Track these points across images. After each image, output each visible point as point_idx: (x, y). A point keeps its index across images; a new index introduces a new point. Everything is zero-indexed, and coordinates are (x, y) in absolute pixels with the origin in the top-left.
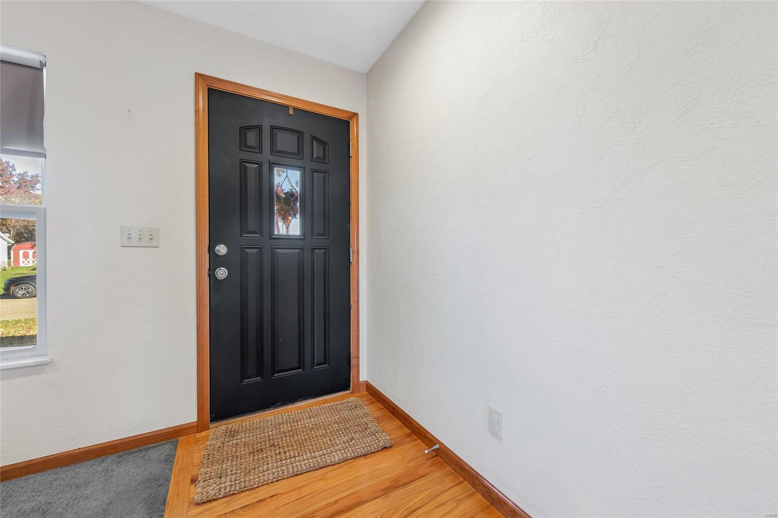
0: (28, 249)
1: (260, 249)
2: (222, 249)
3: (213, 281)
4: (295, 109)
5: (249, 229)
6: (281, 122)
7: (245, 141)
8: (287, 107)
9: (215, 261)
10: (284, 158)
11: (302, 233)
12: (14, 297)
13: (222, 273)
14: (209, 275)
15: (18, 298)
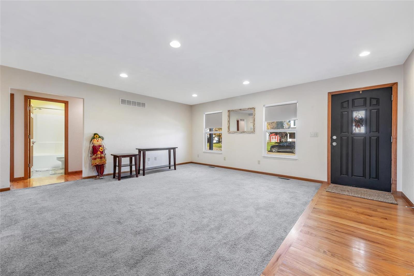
0: (273, 136)
1: (348, 137)
2: (335, 137)
3: (332, 147)
4: (362, 91)
5: (344, 131)
6: (357, 96)
7: (343, 106)
8: (359, 91)
9: (333, 140)
10: (358, 108)
11: (365, 132)
12: (272, 152)
13: (334, 144)
14: (331, 144)
15: (273, 152)
